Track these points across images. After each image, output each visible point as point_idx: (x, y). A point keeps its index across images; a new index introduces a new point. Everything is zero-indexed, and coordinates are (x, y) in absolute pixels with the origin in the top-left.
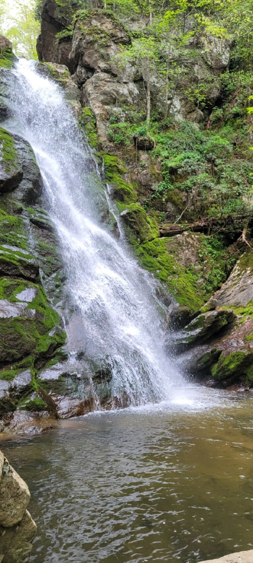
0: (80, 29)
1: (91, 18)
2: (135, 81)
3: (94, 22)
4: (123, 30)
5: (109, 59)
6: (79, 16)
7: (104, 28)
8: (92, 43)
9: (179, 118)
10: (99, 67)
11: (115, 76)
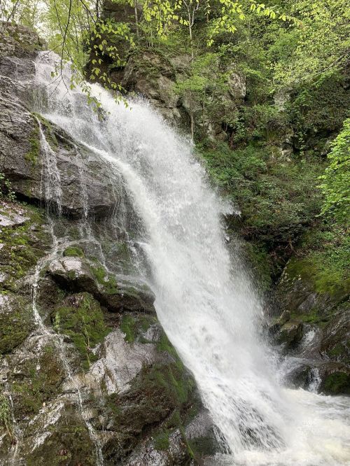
0: (133, 62)
1: (143, 54)
2: (178, 107)
3: (145, 57)
4: (169, 64)
5: (158, 88)
6: (132, 51)
7: (153, 62)
8: (144, 75)
9: (211, 138)
10: (150, 94)
11: (163, 102)
